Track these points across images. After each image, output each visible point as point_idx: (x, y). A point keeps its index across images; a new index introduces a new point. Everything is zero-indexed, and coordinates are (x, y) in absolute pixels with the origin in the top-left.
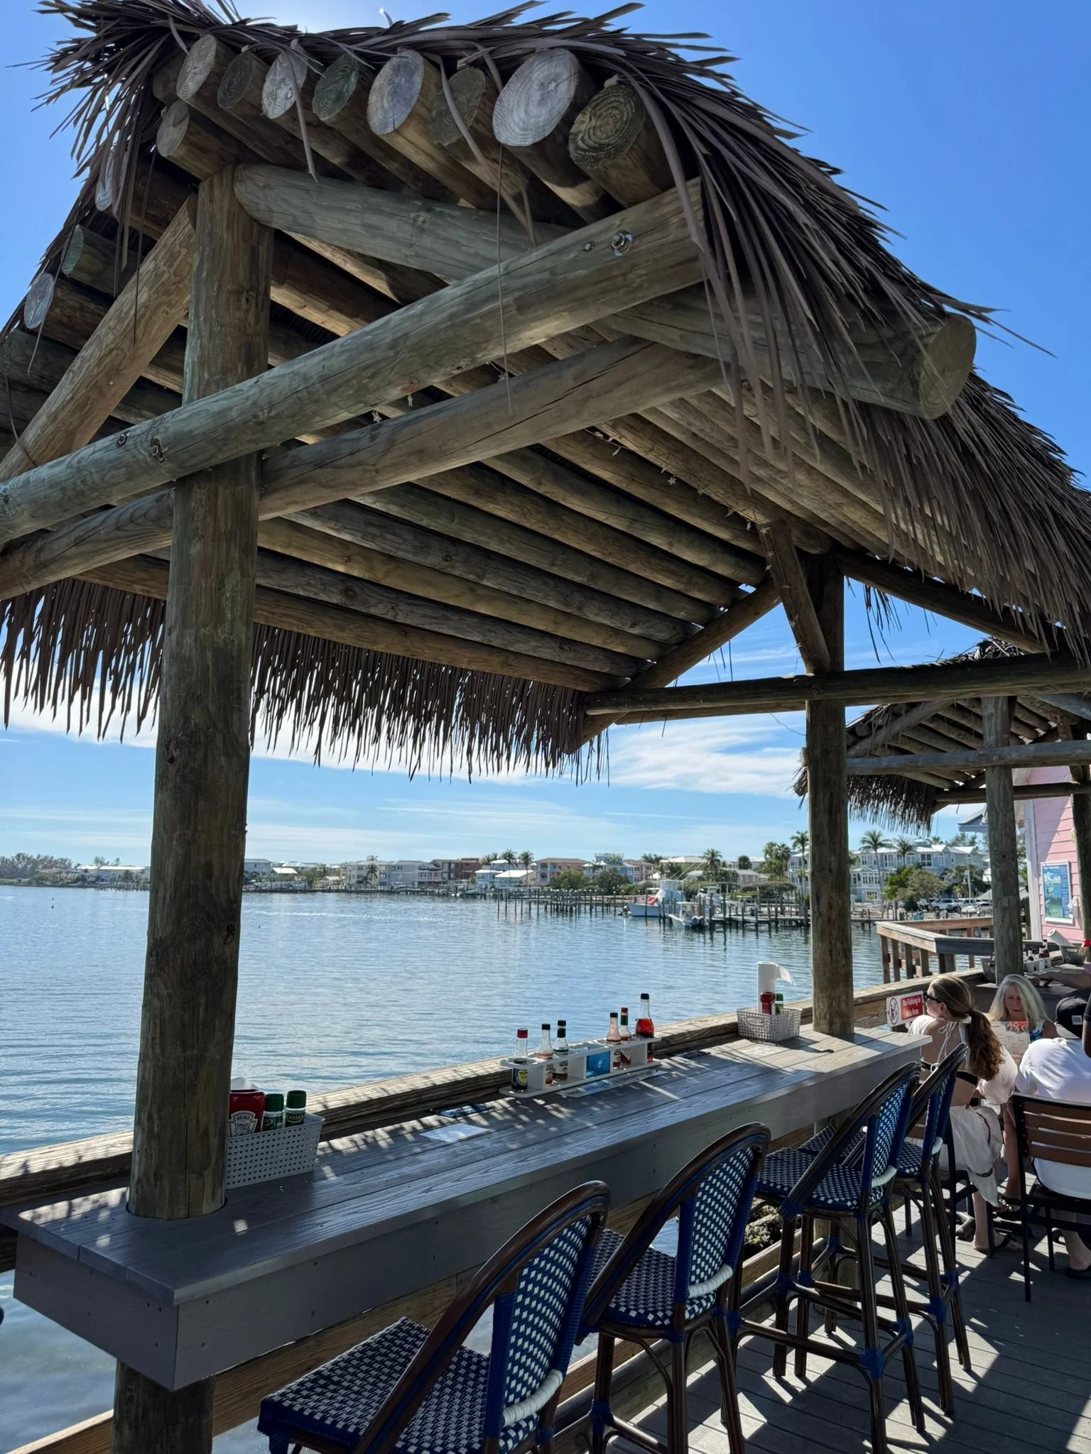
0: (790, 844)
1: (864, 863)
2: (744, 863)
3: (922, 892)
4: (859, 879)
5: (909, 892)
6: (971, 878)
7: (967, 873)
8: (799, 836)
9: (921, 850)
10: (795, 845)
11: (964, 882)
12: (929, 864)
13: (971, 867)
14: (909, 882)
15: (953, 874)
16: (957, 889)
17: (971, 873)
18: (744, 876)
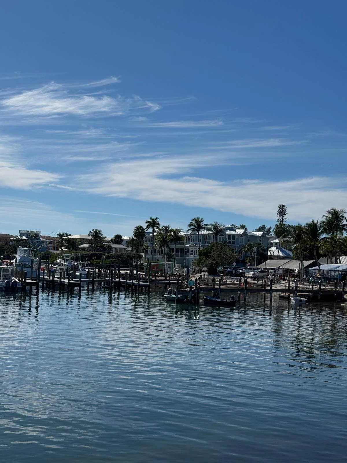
0: (144, 226)
1: (192, 241)
2: (118, 239)
3: (219, 261)
4: (188, 252)
5: (210, 261)
6: (258, 252)
7: (255, 249)
8: (151, 221)
9: (229, 232)
10: (148, 228)
11: (253, 255)
12: (233, 243)
13: (259, 244)
14: (212, 254)
15: (246, 249)
16: (248, 260)
17: (258, 249)
18: (116, 248)
